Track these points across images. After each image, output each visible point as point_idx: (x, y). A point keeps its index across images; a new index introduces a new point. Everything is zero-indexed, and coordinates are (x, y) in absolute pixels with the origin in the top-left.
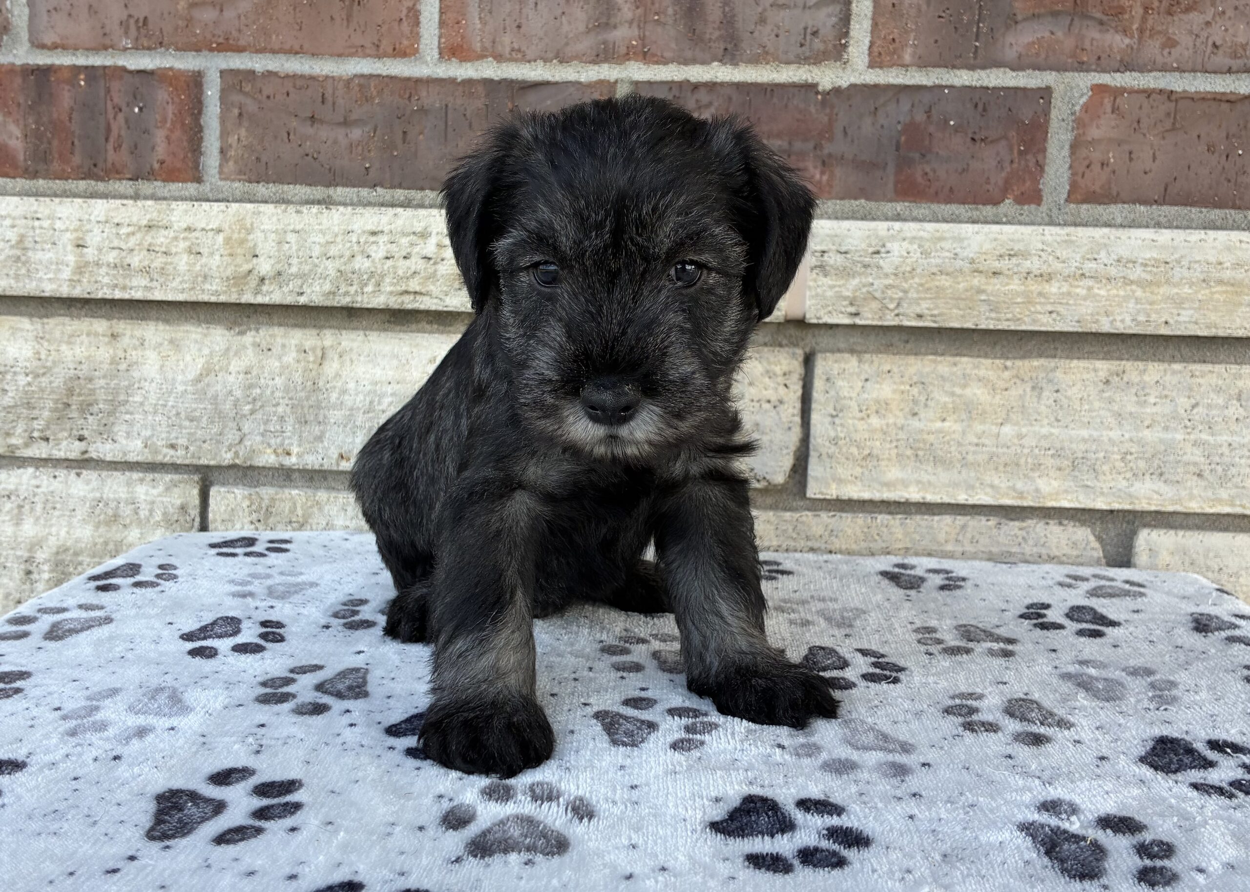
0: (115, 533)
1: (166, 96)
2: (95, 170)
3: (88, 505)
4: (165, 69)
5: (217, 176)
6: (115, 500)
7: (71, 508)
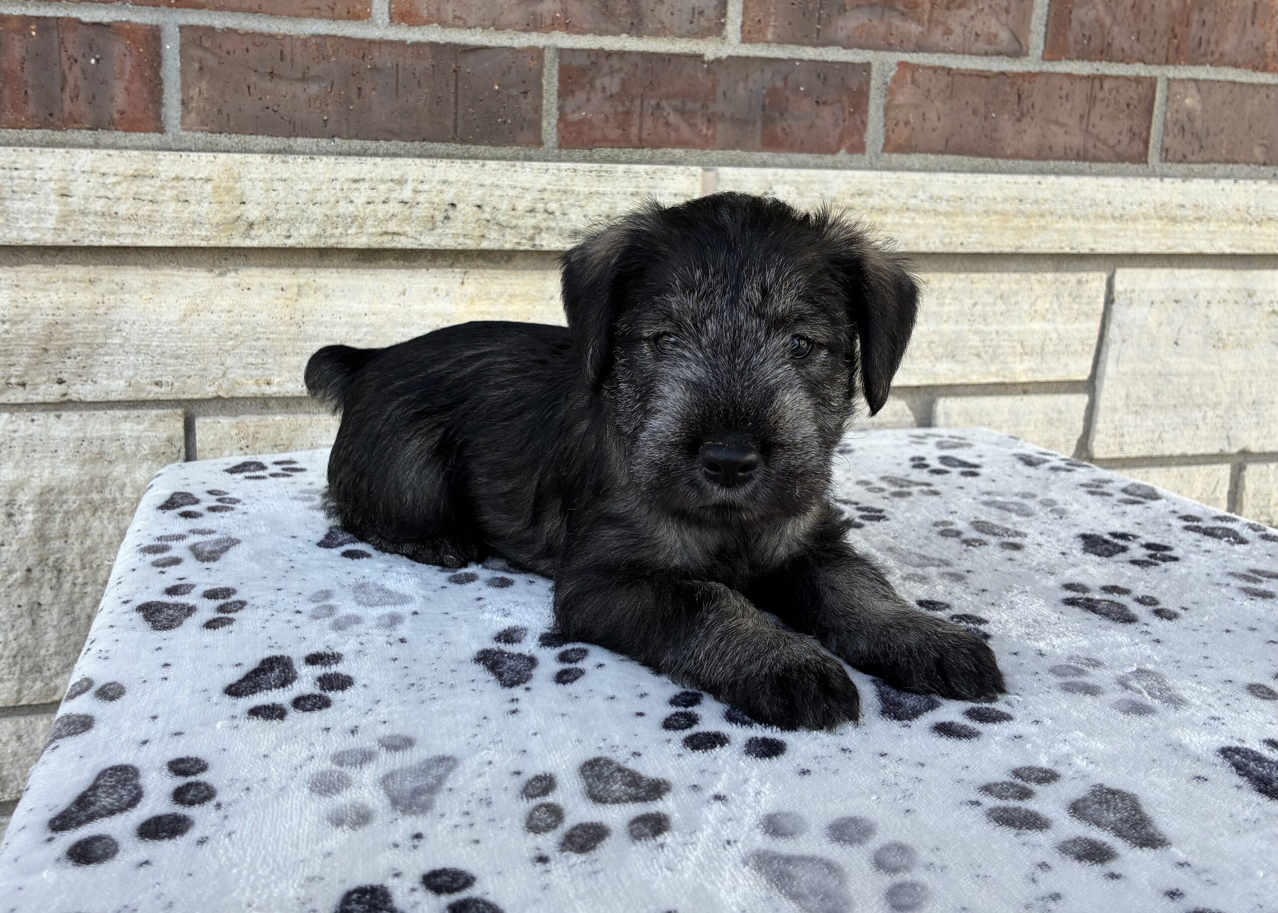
0: (100, 470)
1: (123, 49)
2: (51, 119)
3: (71, 445)
4: (122, 22)
5: (179, 127)
6: (98, 438)
7: (53, 449)
